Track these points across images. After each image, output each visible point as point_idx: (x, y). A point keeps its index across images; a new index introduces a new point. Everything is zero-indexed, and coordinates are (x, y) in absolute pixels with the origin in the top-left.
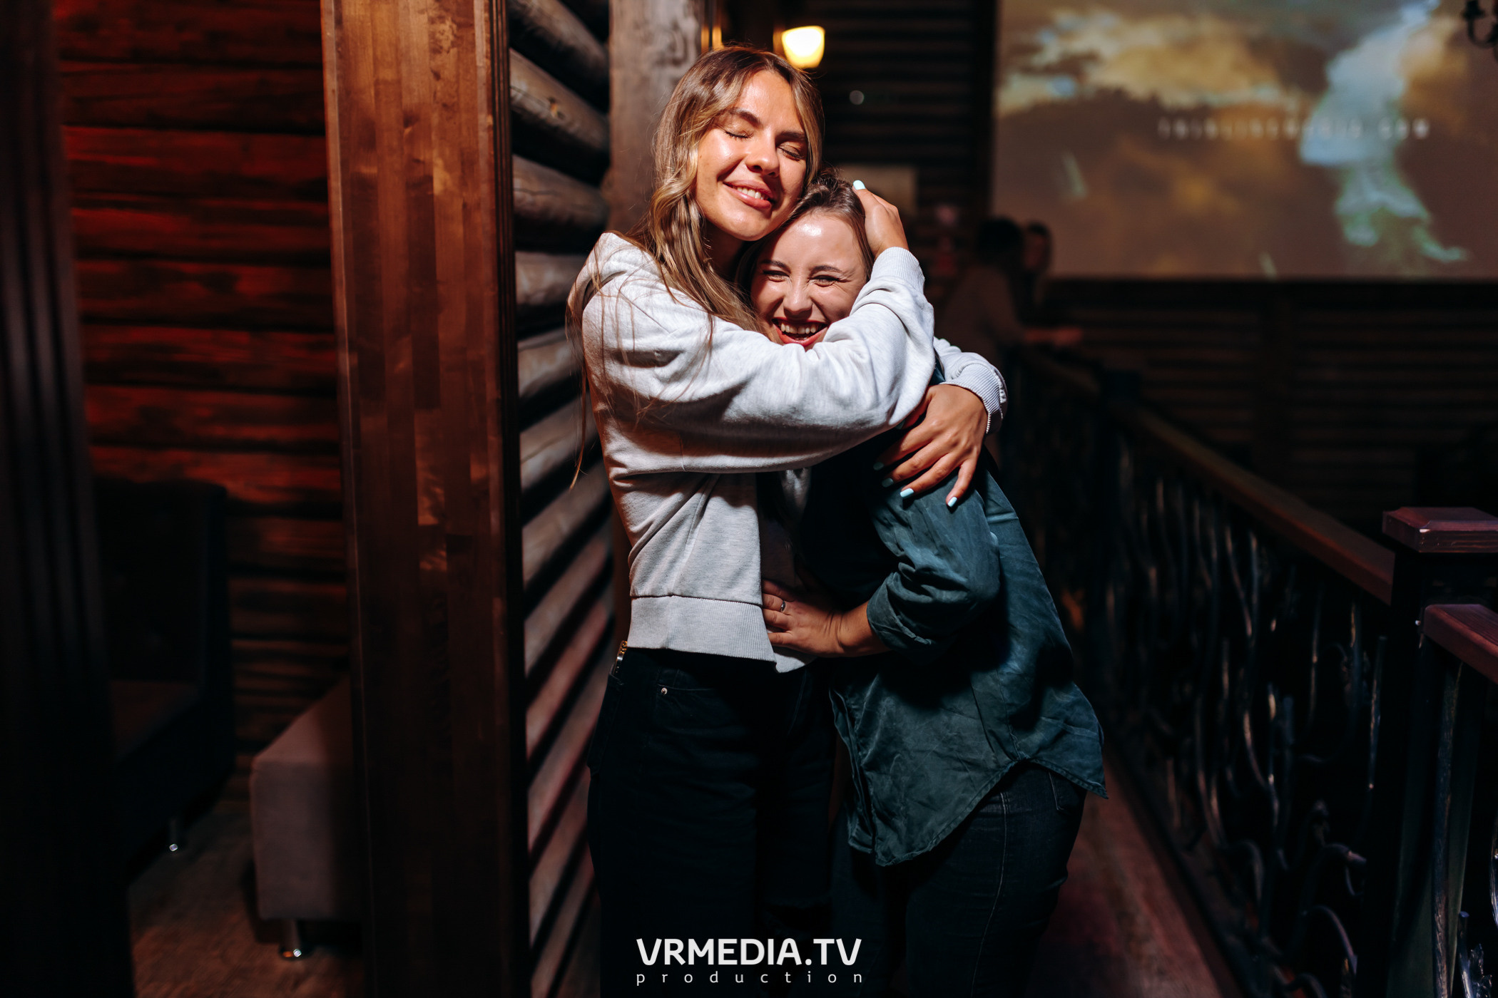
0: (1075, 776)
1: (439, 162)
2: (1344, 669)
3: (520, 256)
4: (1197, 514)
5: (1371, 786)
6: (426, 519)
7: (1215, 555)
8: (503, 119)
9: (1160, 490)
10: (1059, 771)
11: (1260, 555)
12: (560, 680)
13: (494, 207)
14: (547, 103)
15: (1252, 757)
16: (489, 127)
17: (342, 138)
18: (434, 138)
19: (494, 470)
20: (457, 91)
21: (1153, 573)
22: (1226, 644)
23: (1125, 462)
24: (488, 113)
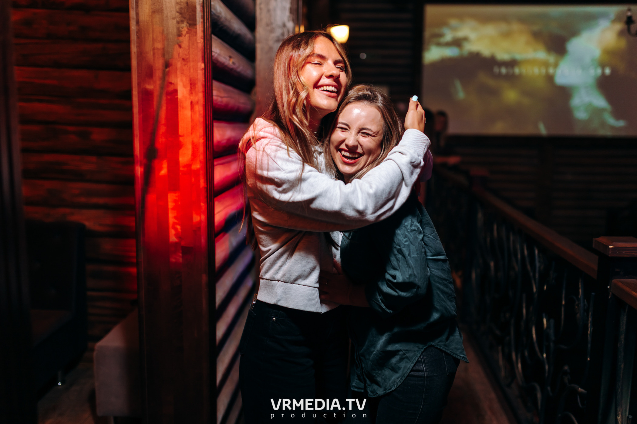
0: (454, 354)
1: (181, 83)
2: (576, 307)
3: (215, 124)
4: (512, 238)
5: (589, 359)
6: (173, 239)
7: (519, 256)
8: (208, 65)
9: (495, 227)
10: (448, 352)
11: (539, 257)
13: (204, 103)
14: (228, 58)
15: (536, 345)
16: (203, 69)
17: (138, 73)
18: (178, 73)
19: (203, 218)
20: (189, 53)
21: (492, 264)
22: (524, 296)
23: (480, 215)
24: (202, 63)
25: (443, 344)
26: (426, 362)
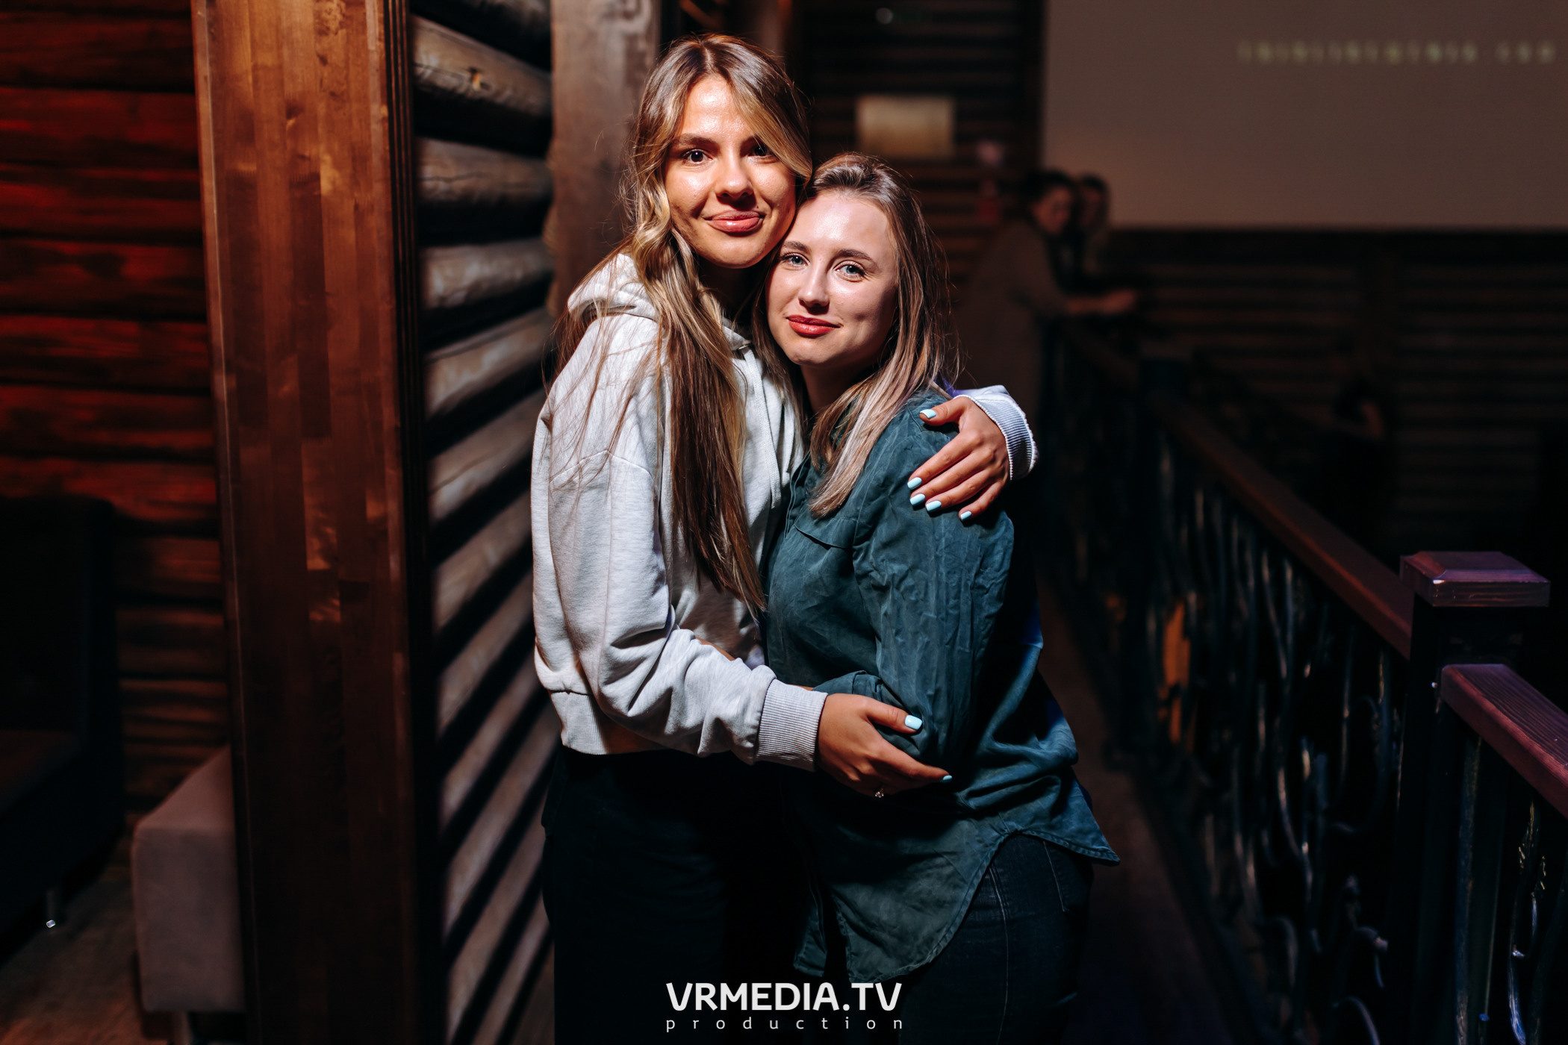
0: (1078, 846)
1: (327, 158)
2: (1374, 727)
3: (434, 254)
4: (1235, 534)
6: (316, 563)
7: (1251, 583)
8: (401, 108)
9: (1200, 500)
10: (1061, 843)
11: (1295, 588)
12: (489, 735)
13: (390, 209)
14: (466, 75)
16: (384, 119)
17: (216, 131)
18: (320, 130)
19: (393, 507)
20: (346, 78)
22: (1262, 688)
23: (1166, 466)
24: (382, 103)
25: (1043, 824)
26: (1002, 881)
